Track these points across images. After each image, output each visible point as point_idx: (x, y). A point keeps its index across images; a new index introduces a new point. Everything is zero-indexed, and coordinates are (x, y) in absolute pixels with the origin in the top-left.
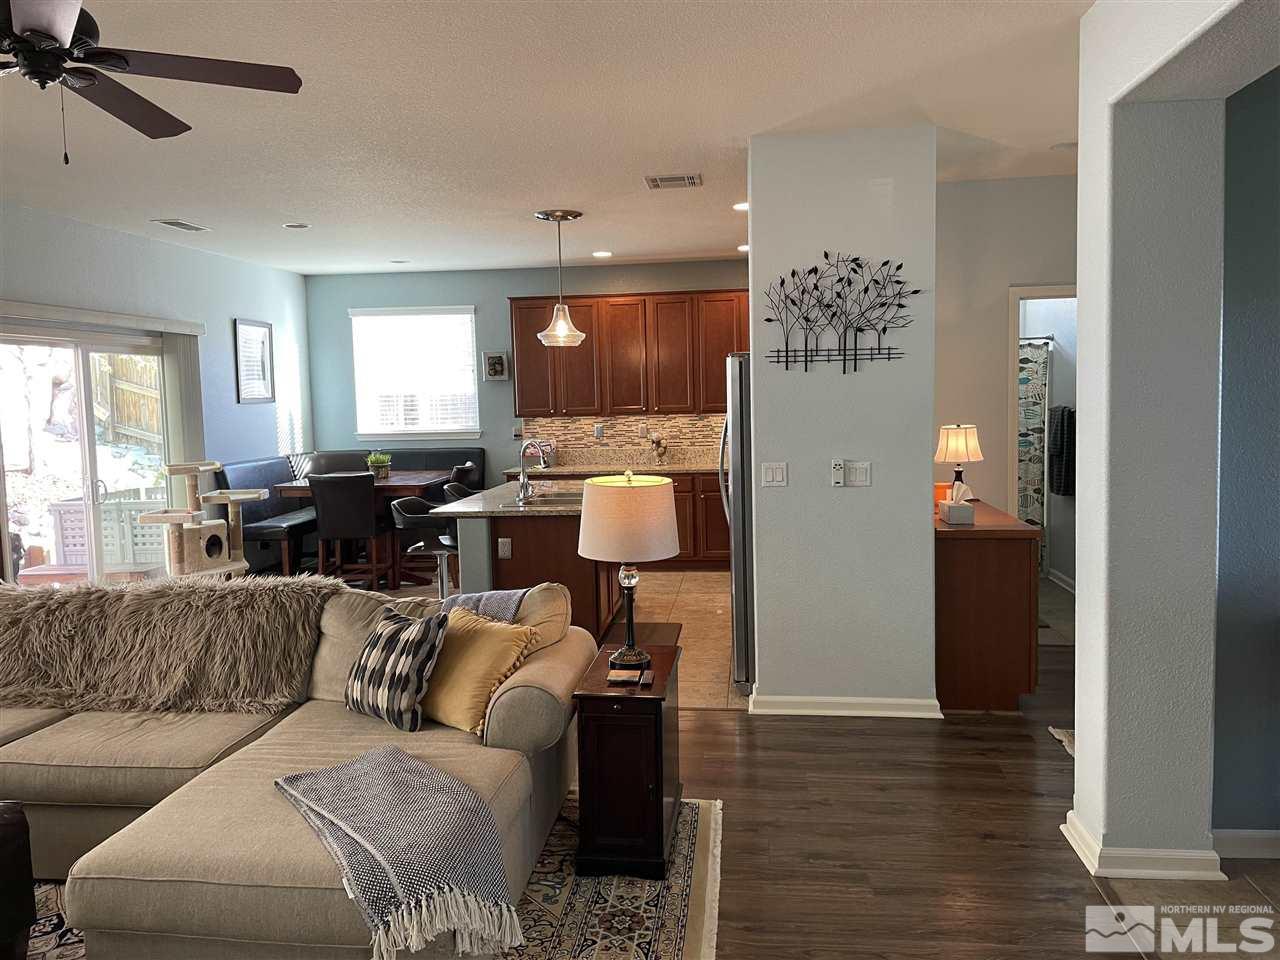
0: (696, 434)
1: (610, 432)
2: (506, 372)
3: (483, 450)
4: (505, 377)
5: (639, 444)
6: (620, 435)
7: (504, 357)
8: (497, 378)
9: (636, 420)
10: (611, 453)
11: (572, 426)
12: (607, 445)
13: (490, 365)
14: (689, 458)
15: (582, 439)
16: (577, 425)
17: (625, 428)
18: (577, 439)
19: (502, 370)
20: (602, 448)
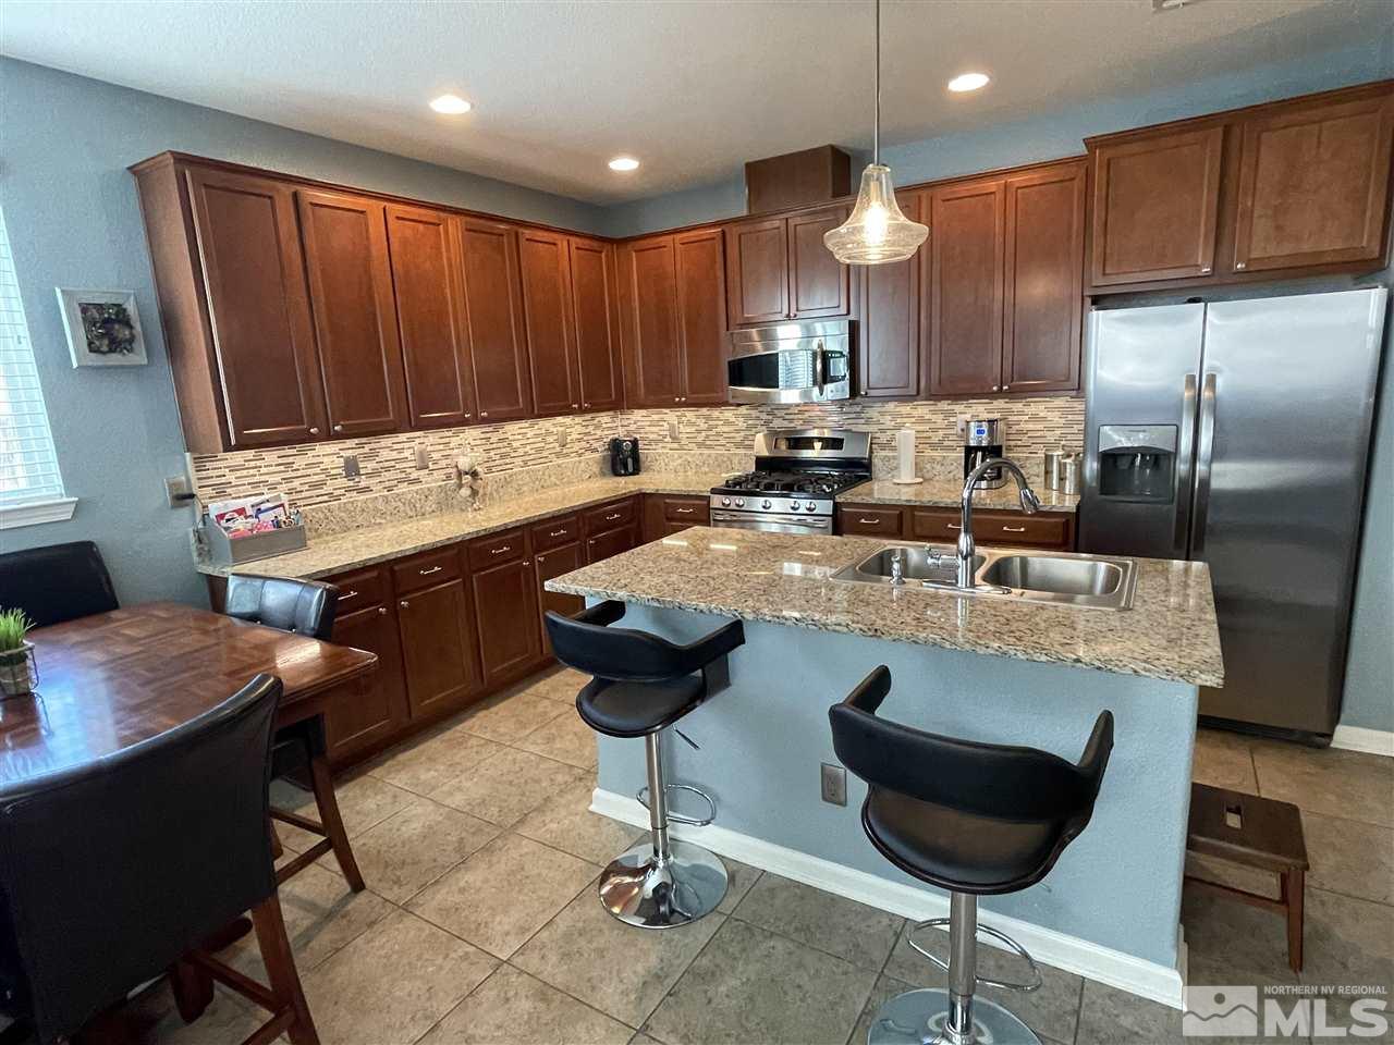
0: (492, 453)
1: (369, 466)
2: (139, 345)
3: (89, 545)
4: (139, 357)
5: (417, 481)
6: (387, 469)
7: (131, 308)
8: (115, 359)
9: (411, 440)
10: (381, 505)
11: (300, 462)
12: (367, 489)
13: (89, 323)
14: (491, 494)
15: (322, 484)
16: (310, 457)
17: (395, 455)
18: (314, 486)
19: (132, 340)
20: (362, 497)
